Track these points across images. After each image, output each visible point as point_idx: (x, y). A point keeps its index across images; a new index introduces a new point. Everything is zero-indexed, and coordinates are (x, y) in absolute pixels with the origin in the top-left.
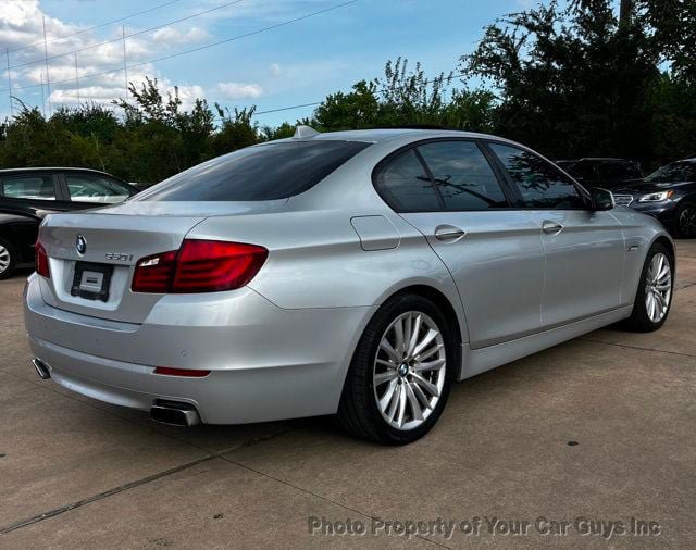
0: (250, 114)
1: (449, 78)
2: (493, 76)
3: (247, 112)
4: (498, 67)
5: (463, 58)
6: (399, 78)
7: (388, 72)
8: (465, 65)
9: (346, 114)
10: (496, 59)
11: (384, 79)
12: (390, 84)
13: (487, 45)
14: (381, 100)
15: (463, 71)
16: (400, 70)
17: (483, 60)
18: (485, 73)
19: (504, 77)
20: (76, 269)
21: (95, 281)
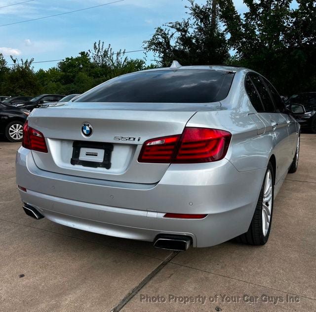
0: (31, 62)
1: (124, 53)
2: (158, 52)
3: (29, 61)
4: (160, 47)
5: (145, 42)
6: (101, 50)
7: (95, 47)
8: (146, 45)
9: (75, 67)
10: (160, 43)
11: (93, 51)
12: (96, 53)
13: (156, 37)
14: (92, 61)
15: (145, 48)
16: (101, 46)
17: (155, 44)
18: (154, 50)
19: (163, 53)
20: (73, 147)
21: (96, 155)
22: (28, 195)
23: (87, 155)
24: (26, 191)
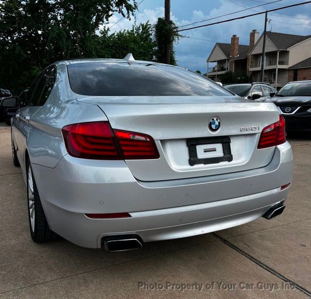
20: (188, 146)
21: (214, 150)
22: (134, 218)
23: (205, 152)
24: (130, 216)
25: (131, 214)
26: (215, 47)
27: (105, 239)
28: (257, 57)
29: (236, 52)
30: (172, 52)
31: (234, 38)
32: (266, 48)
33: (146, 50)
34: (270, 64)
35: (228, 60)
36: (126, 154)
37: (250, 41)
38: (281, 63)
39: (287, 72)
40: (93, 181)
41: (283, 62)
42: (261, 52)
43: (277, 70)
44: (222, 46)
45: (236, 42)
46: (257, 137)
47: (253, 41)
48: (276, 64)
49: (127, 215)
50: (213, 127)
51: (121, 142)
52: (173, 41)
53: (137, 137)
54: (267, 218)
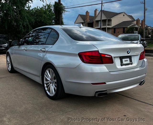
20: (120, 59)
21: (127, 61)
23: (125, 61)
24: (106, 84)
25: (106, 83)
26: (78, 16)
27: (97, 92)
28: (97, 21)
29: (88, 19)
30: (62, 19)
31: (87, 12)
32: (102, 18)
33: (50, 17)
34: (104, 25)
35: (85, 23)
36: (104, 62)
37: (95, 14)
38: (108, 25)
39: (111, 29)
40: (90, 72)
41: (109, 24)
42: (100, 19)
43: (107, 28)
44: (82, 16)
45: (88, 14)
46: (139, 56)
47: (96, 14)
48: (106, 25)
49: (105, 83)
50: (129, 52)
51: (103, 58)
52: (62, 13)
53: (106, 56)
54: (141, 85)
